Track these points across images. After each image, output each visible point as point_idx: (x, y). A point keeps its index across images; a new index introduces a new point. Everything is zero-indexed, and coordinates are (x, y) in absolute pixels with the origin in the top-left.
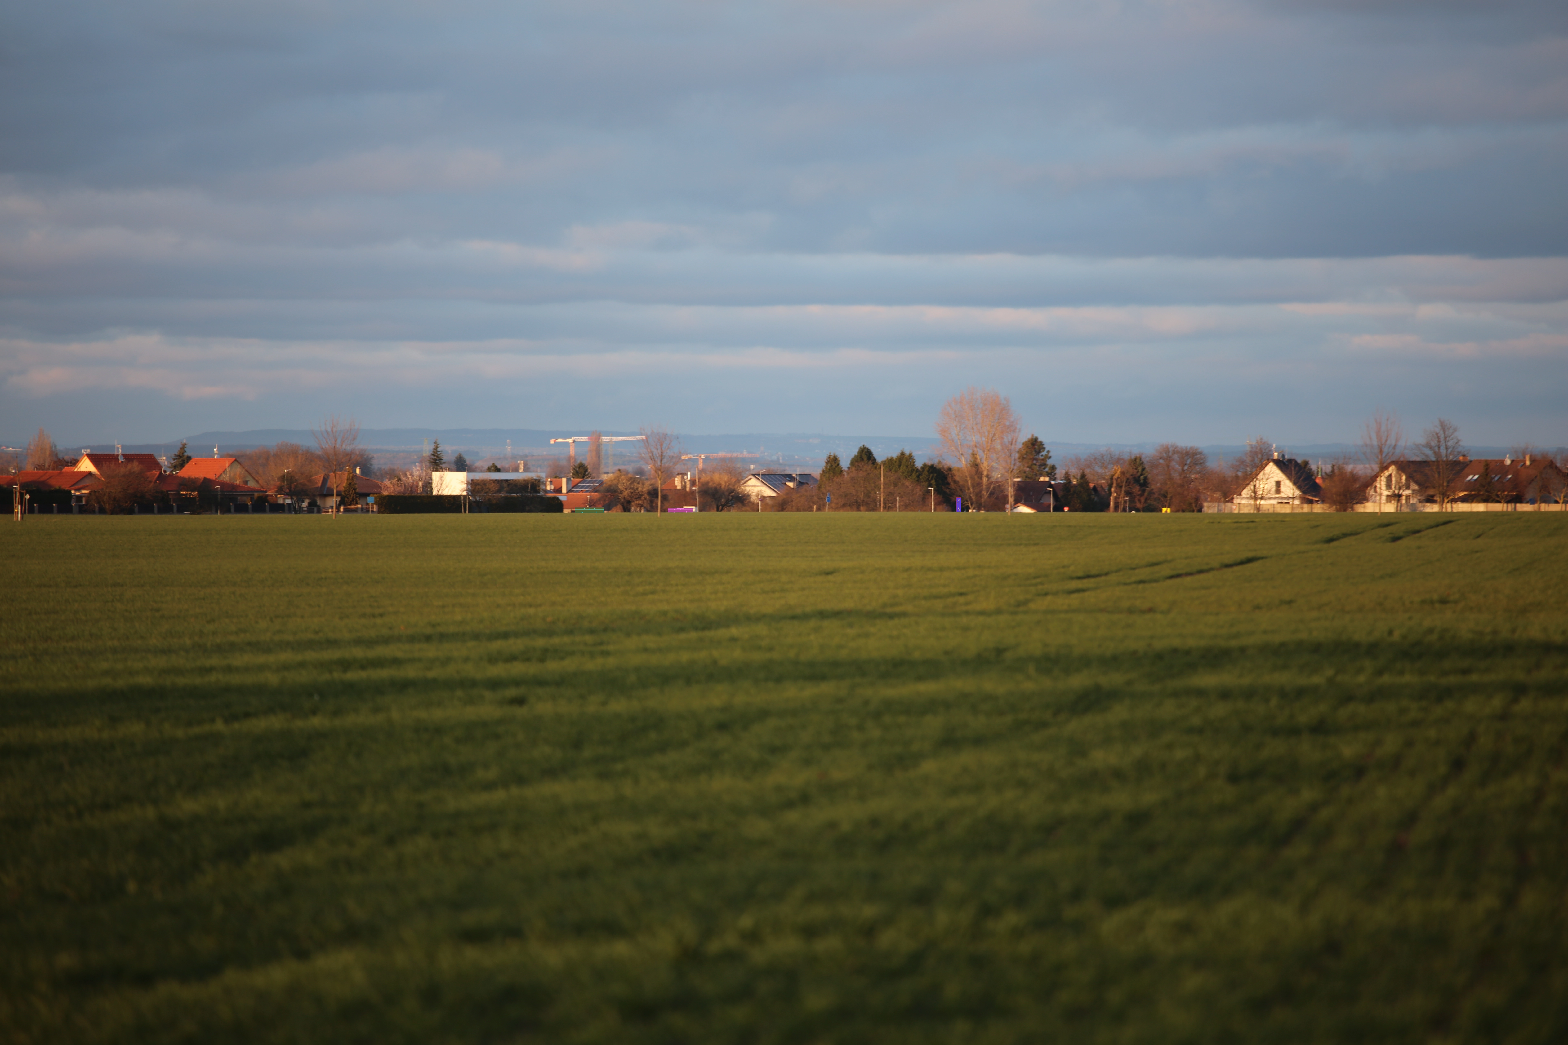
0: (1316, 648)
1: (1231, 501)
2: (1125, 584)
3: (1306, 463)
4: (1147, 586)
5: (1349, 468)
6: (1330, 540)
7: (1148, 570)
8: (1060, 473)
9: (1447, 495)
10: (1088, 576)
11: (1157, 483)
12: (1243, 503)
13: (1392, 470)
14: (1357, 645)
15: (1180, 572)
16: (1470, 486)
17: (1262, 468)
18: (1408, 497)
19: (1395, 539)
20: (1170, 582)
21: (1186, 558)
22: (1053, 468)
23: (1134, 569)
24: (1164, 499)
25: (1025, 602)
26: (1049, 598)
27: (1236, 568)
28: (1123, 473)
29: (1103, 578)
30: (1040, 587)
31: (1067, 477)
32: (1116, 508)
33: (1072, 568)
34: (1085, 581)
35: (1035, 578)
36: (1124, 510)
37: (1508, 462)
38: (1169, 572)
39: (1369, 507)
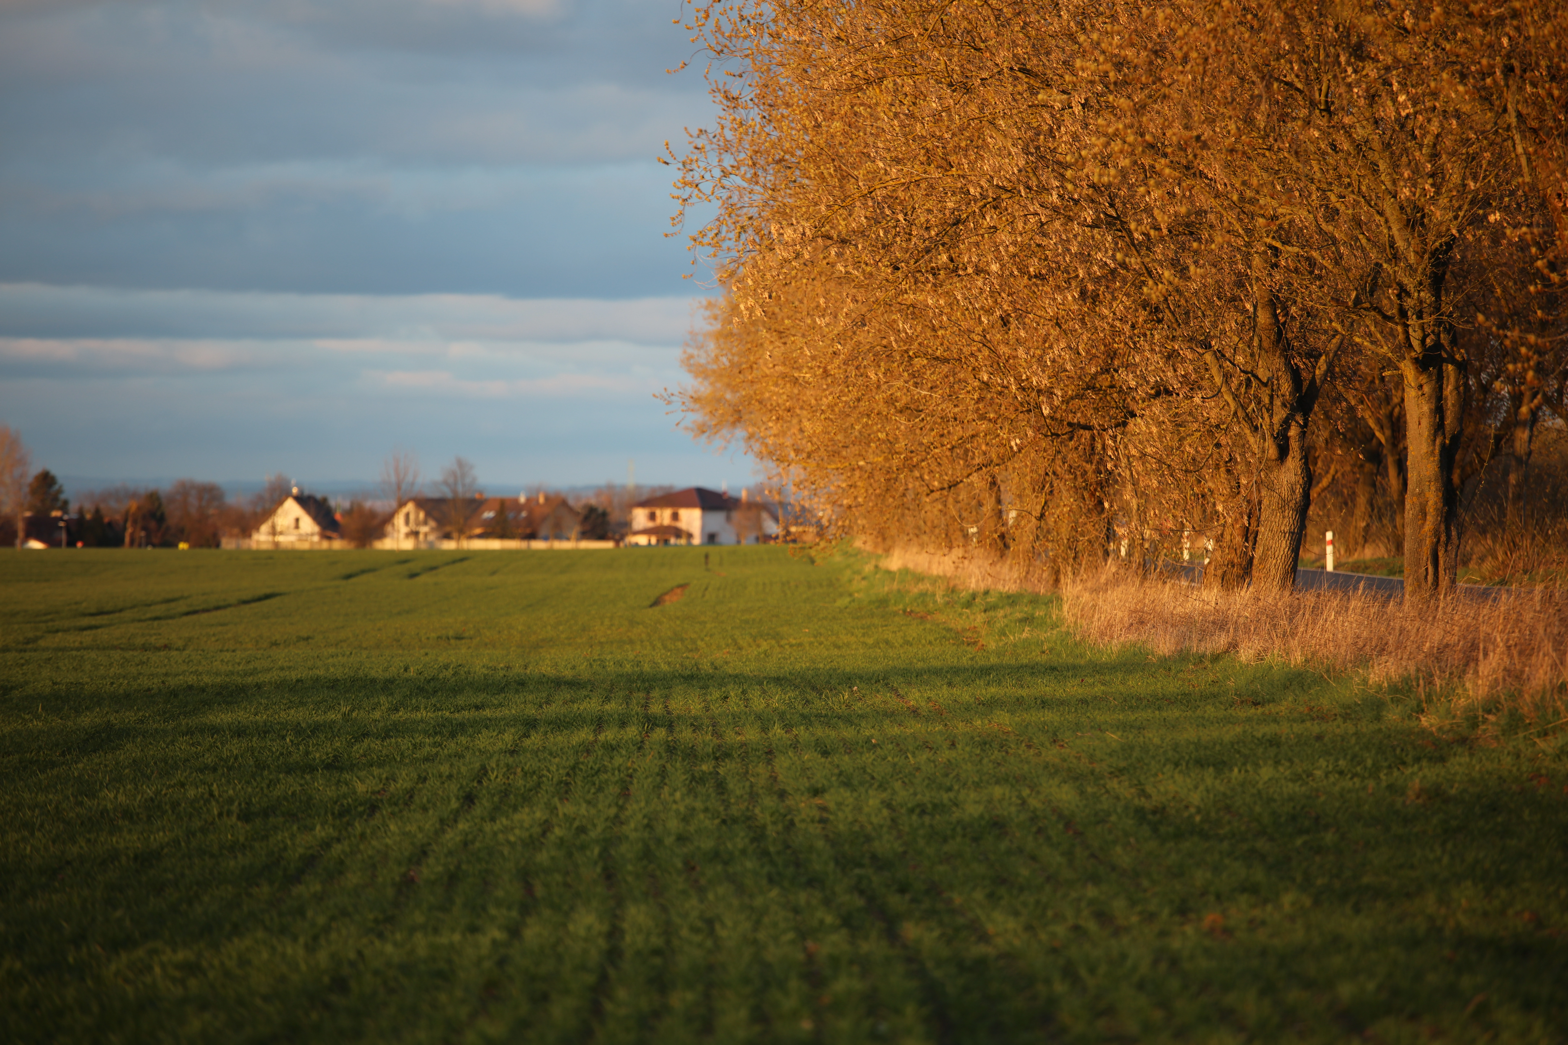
0: (334, 684)
1: (250, 536)
2: (140, 621)
3: (325, 500)
4: (163, 622)
5: (368, 504)
6: (349, 577)
7: (163, 607)
8: (73, 507)
9: (463, 532)
10: (101, 613)
11: (174, 518)
12: (261, 538)
13: (410, 507)
14: (373, 681)
15: (197, 608)
16: (487, 523)
17: (280, 503)
18: (426, 535)
19: (413, 575)
20: (185, 619)
21: (203, 594)
22: (66, 503)
23: (150, 605)
24: (182, 534)
25: (36, 639)
26: (60, 634)
27: (253, 605)
28: (139, 508)
29: (117, 615)
30: (50, 624)
31: (81, 512)
32: (132, 543)
33: (84, 605)
34: (98, 617)
35: (45, 614)
36: (140, 545)
37: (522, 500)
38: (184, 609)
39: (387, 544)
